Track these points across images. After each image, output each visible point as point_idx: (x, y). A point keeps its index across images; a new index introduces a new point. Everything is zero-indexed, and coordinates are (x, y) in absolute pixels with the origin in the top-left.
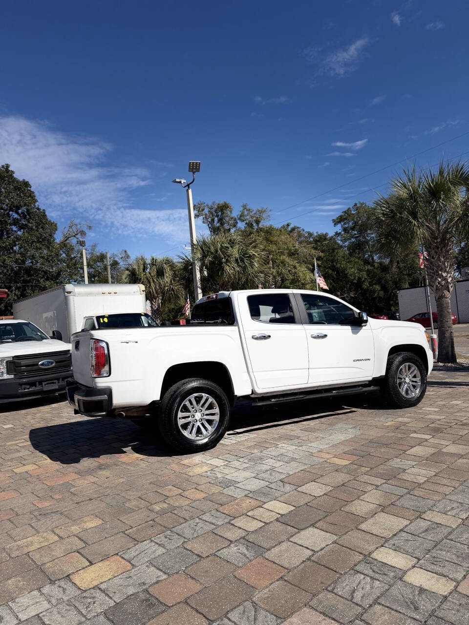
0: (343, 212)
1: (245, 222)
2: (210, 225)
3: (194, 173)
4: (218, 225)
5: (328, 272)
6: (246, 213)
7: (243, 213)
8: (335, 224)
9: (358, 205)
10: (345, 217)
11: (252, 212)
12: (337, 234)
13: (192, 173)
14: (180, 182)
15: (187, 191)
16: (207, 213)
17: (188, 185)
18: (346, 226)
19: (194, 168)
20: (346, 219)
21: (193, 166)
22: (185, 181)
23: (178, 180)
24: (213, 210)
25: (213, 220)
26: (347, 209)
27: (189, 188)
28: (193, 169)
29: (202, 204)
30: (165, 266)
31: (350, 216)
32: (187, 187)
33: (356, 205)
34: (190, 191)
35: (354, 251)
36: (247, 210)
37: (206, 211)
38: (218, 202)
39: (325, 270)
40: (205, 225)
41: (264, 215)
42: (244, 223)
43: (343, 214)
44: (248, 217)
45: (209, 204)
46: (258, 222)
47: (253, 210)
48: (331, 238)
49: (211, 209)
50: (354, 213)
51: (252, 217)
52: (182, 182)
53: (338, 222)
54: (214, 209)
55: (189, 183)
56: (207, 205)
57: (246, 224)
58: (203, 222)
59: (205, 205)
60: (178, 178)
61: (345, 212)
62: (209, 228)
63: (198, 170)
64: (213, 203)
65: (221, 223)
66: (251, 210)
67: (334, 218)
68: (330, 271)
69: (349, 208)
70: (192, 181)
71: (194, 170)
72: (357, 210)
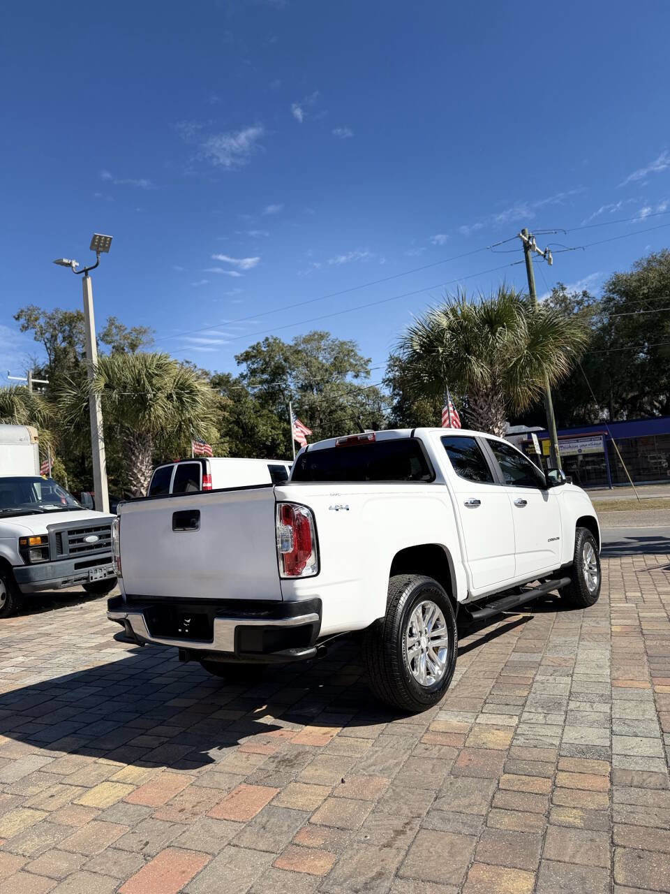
0: (250, 347)
1: (113, 344)
2: (48, 345)
3: (98, 253)
4: (64, 345)
5: (233, 428)
6: (114, 331)
7: (109, 330)
8: (238, 363)
9: (271, 340)
10: (253, 354)
11: (124, 331)
12: (243, 376)
13: (95, 252)
14: (70, 265)
15: (84, 280)
16: (43, 325)
17: (86, 271)
18: (255, 366)
19: (100, 245)
20: (255, 357)
21: (99, 242)
22: (78, 264)
23: (65, 261)
24: (55, 322)
25: (54, 337)
26: (256, 344)
27: (86, 274)
28: (98, 246)
29: (34, 310)
30: (16, 399)
31: (260, 353)
32: (83, 274)
33: (267, 339)
34: (89, 281)
35: (267, 402)
36: (116, 327)
37: (42, 322)
38: (64, 311)
39: (228, 426)
40: (41, 346)
41: (144, 338)
42: (110, 347)
43: (250, 350)
44: (118, 338)
45: (47, 311)
46: (133, 347)
47: (126, 329)
48: (236, 382)
49: (50, 319)
50: (265, 350)
51: (125, 338)
52: (74, 265)
53: (243, 360)
54: (57, 320)
55: (87, 268)
56: (44, 313)
57: (113, 347)
58: (35, 338)
59: (40, 312)
60: (66, 258)
61: (253, 348)
62: (47, 348)
63: (106, 249)
64: (57, 311)
65: (70, 343)
66: (122, 328)
67: (237, 354)
68: (236, 428)
69: (258, 343)
70: (94, 265)
71: (100, 249)
72: (268, 346)
